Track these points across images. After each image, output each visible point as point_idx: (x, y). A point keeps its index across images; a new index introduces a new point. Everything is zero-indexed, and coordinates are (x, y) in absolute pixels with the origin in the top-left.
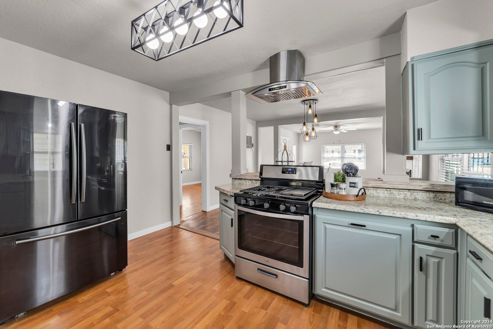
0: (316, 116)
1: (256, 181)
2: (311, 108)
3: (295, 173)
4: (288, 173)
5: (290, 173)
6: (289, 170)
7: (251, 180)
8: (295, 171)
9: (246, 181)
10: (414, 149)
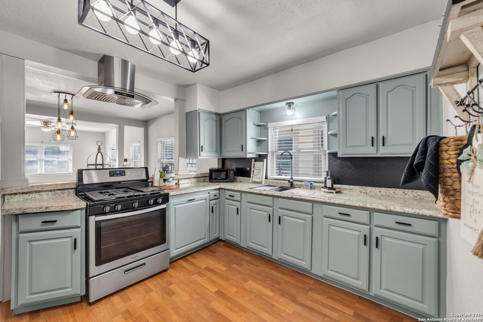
0: (72, 113)
1: (62, 191)
2: (66, 103)
3: (123, 175)
4: (116, 175)
5: (119, 175)
6: (117, 172)
7: (51, 191)
8: (123, 173)
9: (41, 193)
10: (200, 156)
